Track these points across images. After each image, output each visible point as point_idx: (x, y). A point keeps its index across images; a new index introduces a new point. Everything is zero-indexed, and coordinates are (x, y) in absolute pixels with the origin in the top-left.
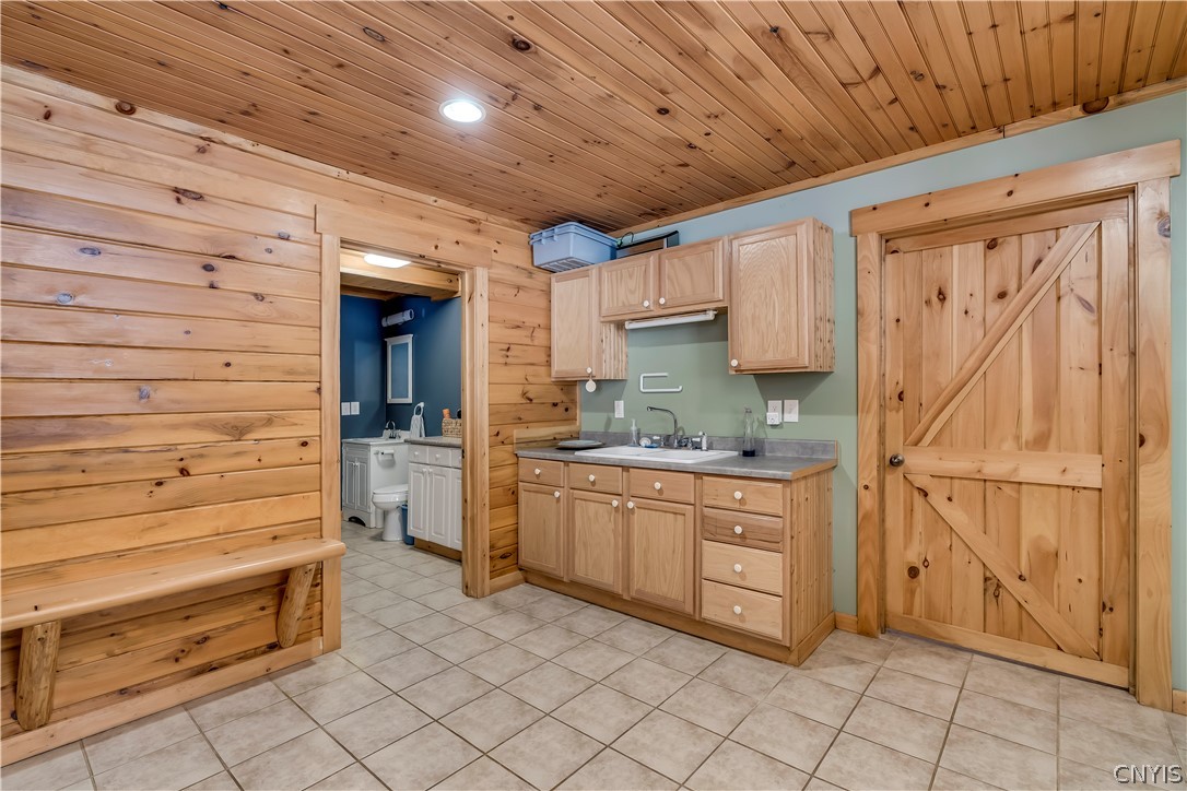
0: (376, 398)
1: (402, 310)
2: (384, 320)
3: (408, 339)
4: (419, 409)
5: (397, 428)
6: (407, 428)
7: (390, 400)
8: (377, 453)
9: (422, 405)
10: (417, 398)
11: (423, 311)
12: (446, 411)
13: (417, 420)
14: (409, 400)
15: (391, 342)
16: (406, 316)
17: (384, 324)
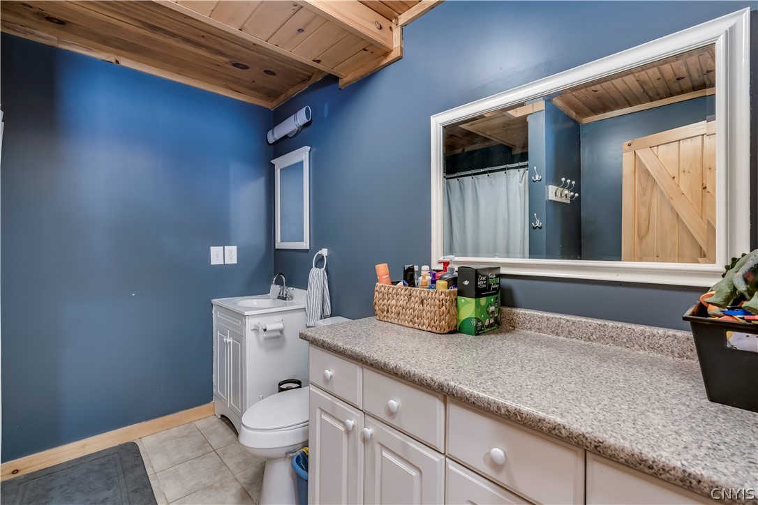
0: (260, 239)
1: (294, 112)
2: (270, 134)
3: (302, 155)
4: (321, 259)
5: (288, 285)
6: (303, 285)
7: (279, 244)
8: (256, 330)
9: (324, 252)
10: (317, 241)
11: (326, 107)
12: (382, 269)
13: (317, 276)
14: (305, 245)
15: (280, 163)
16: (301, 118)
17: (271, 140)
